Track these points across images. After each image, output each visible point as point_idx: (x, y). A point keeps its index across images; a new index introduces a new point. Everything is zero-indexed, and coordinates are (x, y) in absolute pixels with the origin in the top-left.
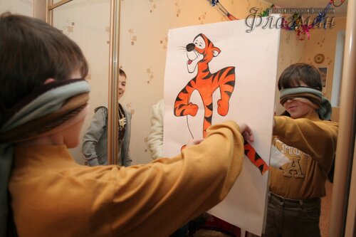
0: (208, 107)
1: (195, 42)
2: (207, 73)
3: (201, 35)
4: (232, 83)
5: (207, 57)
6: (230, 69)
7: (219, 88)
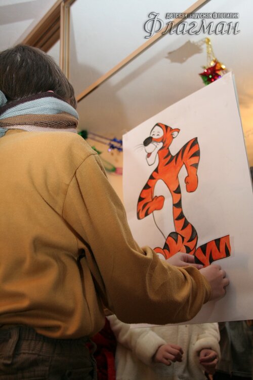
0: (175, 192)
1: (152, 133)
2: (169, 158)
3: (157, 125)
4: (197, 154)
5: (167, 142)
6: (192, 142)
7: (184, 166)
